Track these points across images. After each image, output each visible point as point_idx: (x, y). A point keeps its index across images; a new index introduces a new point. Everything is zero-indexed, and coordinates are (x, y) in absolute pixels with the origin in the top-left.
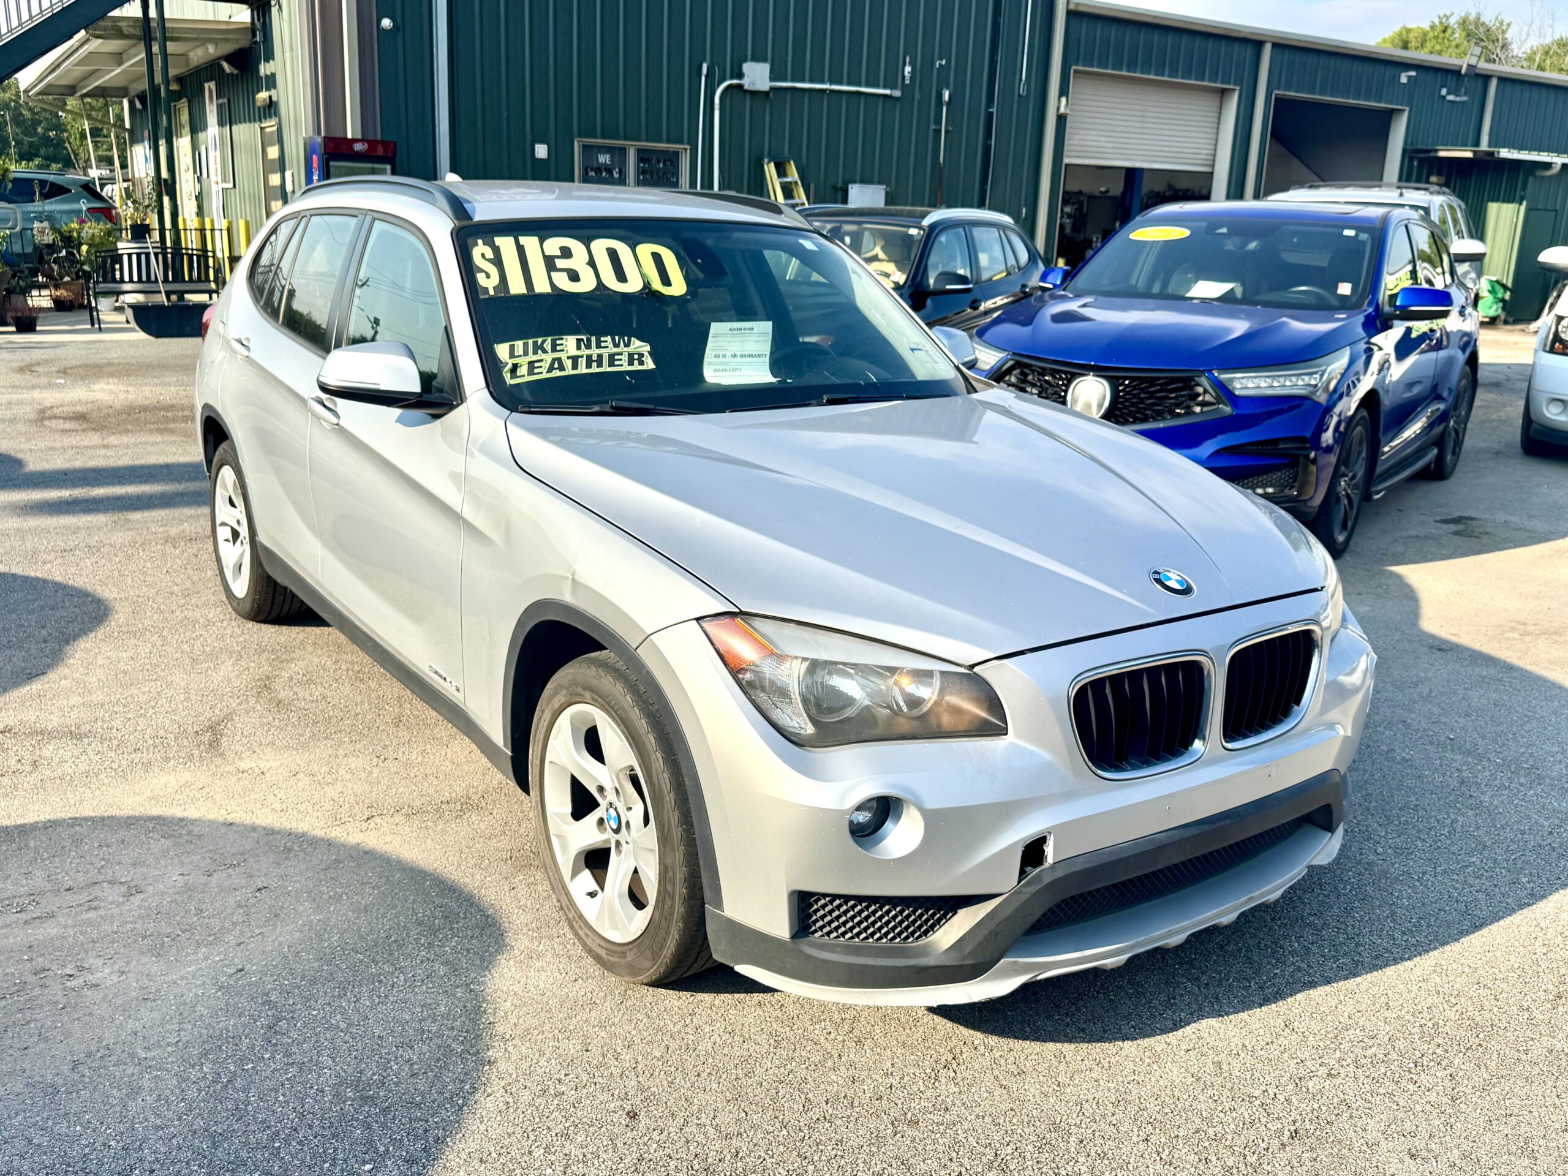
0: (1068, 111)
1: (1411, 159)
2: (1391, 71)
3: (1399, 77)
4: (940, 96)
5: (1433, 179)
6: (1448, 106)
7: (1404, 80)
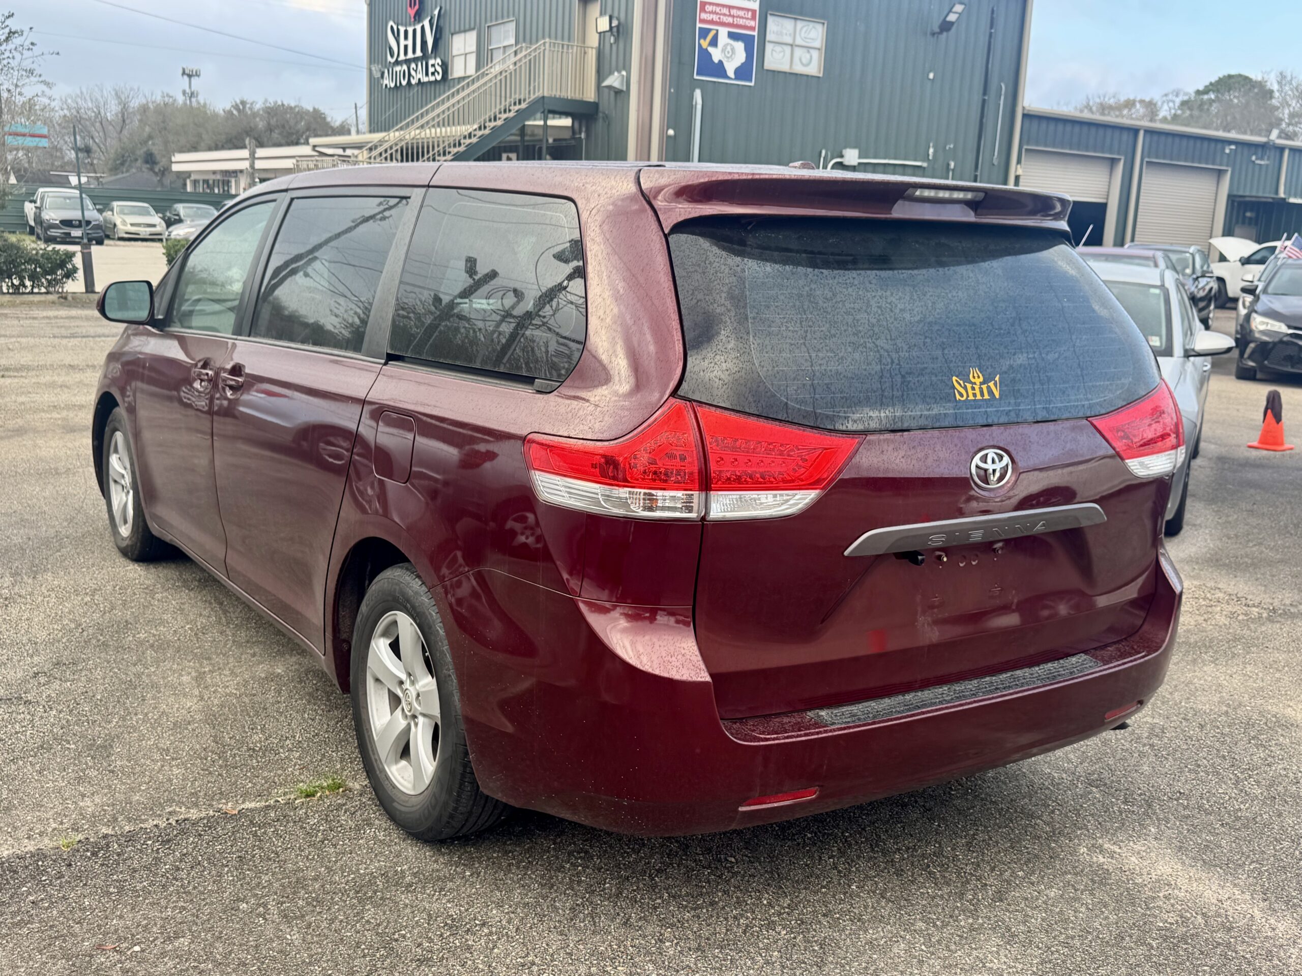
0: (1021, 173)
2: (1219, 146)
3: (1224, 149)
4: (948, 165)
5: (1248, 214)
6: (1257, 168)
7: (1227, 151)
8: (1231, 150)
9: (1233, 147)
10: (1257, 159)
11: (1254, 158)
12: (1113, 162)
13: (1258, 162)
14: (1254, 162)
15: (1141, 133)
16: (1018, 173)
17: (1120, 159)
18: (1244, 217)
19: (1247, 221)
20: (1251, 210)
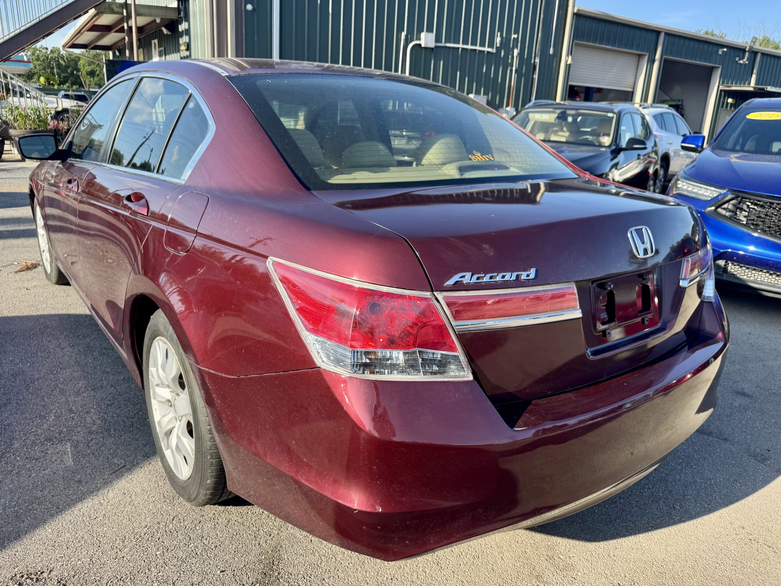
0: (571, 63)
1: (721, 91)
2: (715, 48)
3: (718, 51)
4: (513, 53)
5: (730, 100)
6: (739, 66)
7: (720, 53)
8: (723, 52)
9: (725, 50)
10: (740, 60)
11: (737, 59)
12: (640, 56)
13: (739, 62)
14: (737, 62)
15: (662, 36)
17: (644, 55)
18: (727, 102)
20: (732, 98)
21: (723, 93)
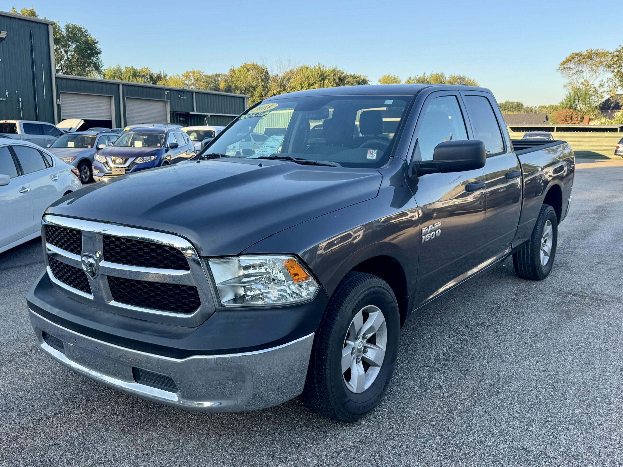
0: (60, 103)
1: (173, 114)
2: (162, 91)
3: (165, 92)
4: (19, 100)
5: (181, 119)
6: (182, 100)
8: (168, 93)
9: (168, 92)
11: (180, 96)
12: (109, 97)
13: (181, 98)
14: (180, 98)
15: (121, 86)
16: (58, 103)
17: (113, 97)
18: (180, 120)
19: (182, 121)
20: (183, 117)
21: (175, 115)
